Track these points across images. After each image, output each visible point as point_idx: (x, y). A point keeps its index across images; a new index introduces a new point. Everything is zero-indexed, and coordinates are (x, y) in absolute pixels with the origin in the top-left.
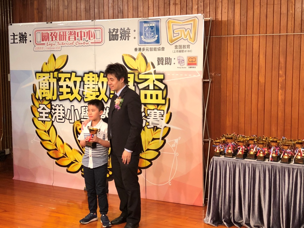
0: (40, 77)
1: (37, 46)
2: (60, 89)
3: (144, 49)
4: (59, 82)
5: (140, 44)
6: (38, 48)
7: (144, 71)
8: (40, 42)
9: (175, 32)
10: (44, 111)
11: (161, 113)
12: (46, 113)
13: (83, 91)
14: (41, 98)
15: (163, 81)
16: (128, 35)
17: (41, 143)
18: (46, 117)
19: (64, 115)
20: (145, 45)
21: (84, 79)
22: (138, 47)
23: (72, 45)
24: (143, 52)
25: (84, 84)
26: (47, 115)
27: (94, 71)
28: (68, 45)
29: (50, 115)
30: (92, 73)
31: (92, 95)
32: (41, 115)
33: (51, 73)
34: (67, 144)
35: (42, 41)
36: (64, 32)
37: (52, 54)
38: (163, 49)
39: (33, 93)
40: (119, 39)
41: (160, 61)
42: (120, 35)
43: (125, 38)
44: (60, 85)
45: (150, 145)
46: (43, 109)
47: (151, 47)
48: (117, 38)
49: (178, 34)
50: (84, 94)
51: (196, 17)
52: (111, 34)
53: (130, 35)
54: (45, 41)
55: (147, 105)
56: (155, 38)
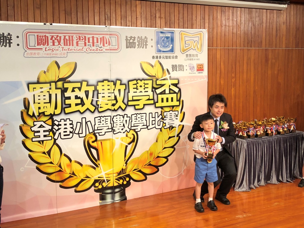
0: (35, 88)
1: (29, 51)
2: (66, 100)
3: (160, 57)
4: (65, 93)
5: (157, 52)
6: (31, 54)
7: (161, 77)
8: (35, 46)
9: (186, 43)
10: (41, 130)
11: (175, 113)
12: (44, 131)
13: (97, 101)
14: (36, 114)
15: (178, 86)
16: (146, 43)
17: (38, 168)
18: (45, 136)
19: (73, 130)
20: (161, 54)
21: (98, 88)
22: (155, 55)
23: (81, 51)
24: (160, 60)
25: (98, 93)
26: (47, 133)
27: (109, 78)
28: (76, 51)
29: (51, 133)
30: (107, 81)
31: (107, 104)
32: (36, 134)
33: (52, 84)
34: (76, 162)
35: (38, 45)
36: (71, 37)
37: (54, 61)
38: (176, 57)
39: (24, 109)
40: (137, 46)
41: (174, 67)
42: (137, 43)
43: (142, 46)
44: (66, 96)
45: (166, 143)
46: (41, 126)
47: (167, 55)
48: (134, 46)
49: (189, 45)
50: (98, 104)
51: (202, 31)
52: (128, 42)
53: (147, 43)
54: (42, 45)
55: (164, 108)
56: (170, 47)
